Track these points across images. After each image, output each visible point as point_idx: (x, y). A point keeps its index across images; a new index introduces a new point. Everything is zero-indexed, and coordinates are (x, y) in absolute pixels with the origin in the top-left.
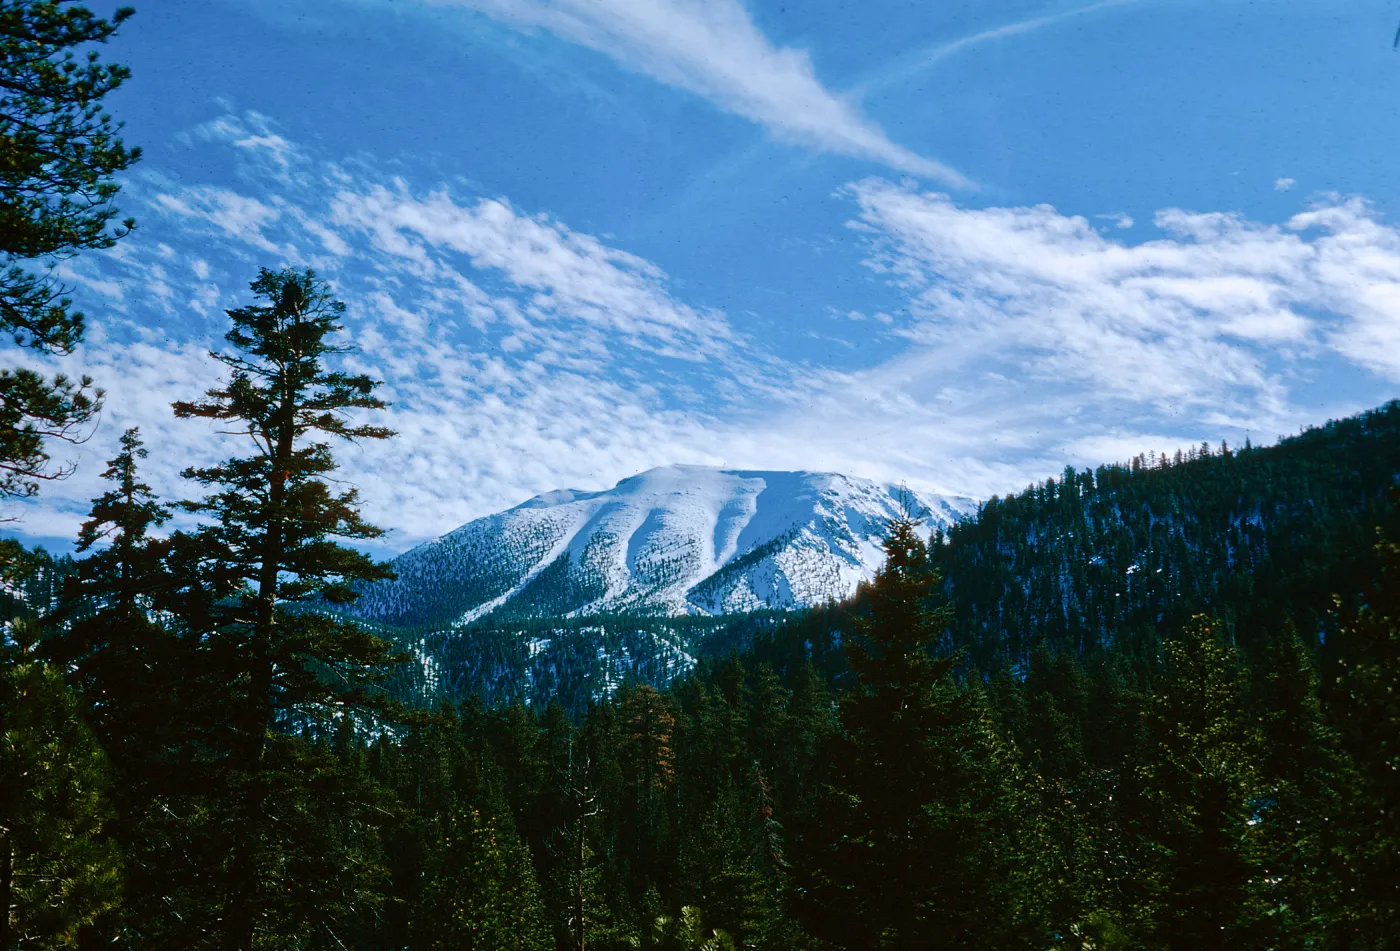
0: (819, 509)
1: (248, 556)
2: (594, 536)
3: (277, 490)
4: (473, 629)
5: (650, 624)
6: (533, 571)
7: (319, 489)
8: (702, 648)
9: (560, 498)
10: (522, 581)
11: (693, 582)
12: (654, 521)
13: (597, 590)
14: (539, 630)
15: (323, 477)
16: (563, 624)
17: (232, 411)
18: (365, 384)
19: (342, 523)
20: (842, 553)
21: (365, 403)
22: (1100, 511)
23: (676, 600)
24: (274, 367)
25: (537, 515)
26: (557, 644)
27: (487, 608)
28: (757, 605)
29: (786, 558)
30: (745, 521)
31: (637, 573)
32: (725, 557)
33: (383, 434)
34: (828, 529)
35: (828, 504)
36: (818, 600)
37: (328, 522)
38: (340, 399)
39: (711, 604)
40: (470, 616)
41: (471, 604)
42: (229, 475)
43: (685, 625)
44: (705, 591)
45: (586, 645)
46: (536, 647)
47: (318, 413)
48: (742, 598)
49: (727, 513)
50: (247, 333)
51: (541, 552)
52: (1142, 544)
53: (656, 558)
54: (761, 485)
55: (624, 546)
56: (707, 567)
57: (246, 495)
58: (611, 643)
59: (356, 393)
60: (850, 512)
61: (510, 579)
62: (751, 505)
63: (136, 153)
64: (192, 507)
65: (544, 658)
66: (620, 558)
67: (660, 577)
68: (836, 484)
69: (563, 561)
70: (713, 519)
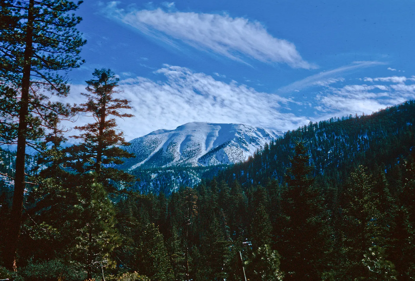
0: (237, 135)
1: (93, 151)
2: (170, 143)
3: (101, 132)
4: (135, 171)
5: (187, 169)
6: (152, 154)
7: (113, 132)
8: (203, 176)
9: (160, 132)
10: (149, 157)
11: (199, 157)
12: (188, 138)
13: (171, 159)
14: (154, 171)
15: (114, 128)
16: (162, 169)
17: (88, 110)
18: (126, 102)
19: (119, 142)
20: (243, 147)
21: (125, 107)
22: (320, 134)
23: (195, 162)
24: (100, 97)
25: (153, 137)
26: (159, 175)
27: (139, 165)
28: (219, 163)
29: (227, 149)
30: (215, 139)
31: (183, 154)
32: (209, 149)
33: (130, 116)
34: (239, 140)
35: (239, 133)
36: (236, 161)
37: (115, 141)
38: (118, 106)
39: (205, 163)
40: (134, 167)
41: (134, 164)
42: (87, 128)
43: (198, 169)
44: (203, 159)
45: (168, 176)
46: (154, 176)
47: (112, 110)
48: (214, 161)
49: (209, 136)
50: (92, 87)
51: (155, 148)
52: (332, 144)
53: (189, 149)
54: (219, 128)
55: (179, 146)
56: (204, 152)
57: (92, 134)
58: (175, 175)
59: (123, 104)
60: (246, 135)
61: (146, 156)
62: (217, 134)
63: (85, 41)
64: (77, 137)
65: (156, 179)
66: (178, 150)
67: (190, 155)
68: (242, 127)
69: (161, 151)
70: (205, 138)
